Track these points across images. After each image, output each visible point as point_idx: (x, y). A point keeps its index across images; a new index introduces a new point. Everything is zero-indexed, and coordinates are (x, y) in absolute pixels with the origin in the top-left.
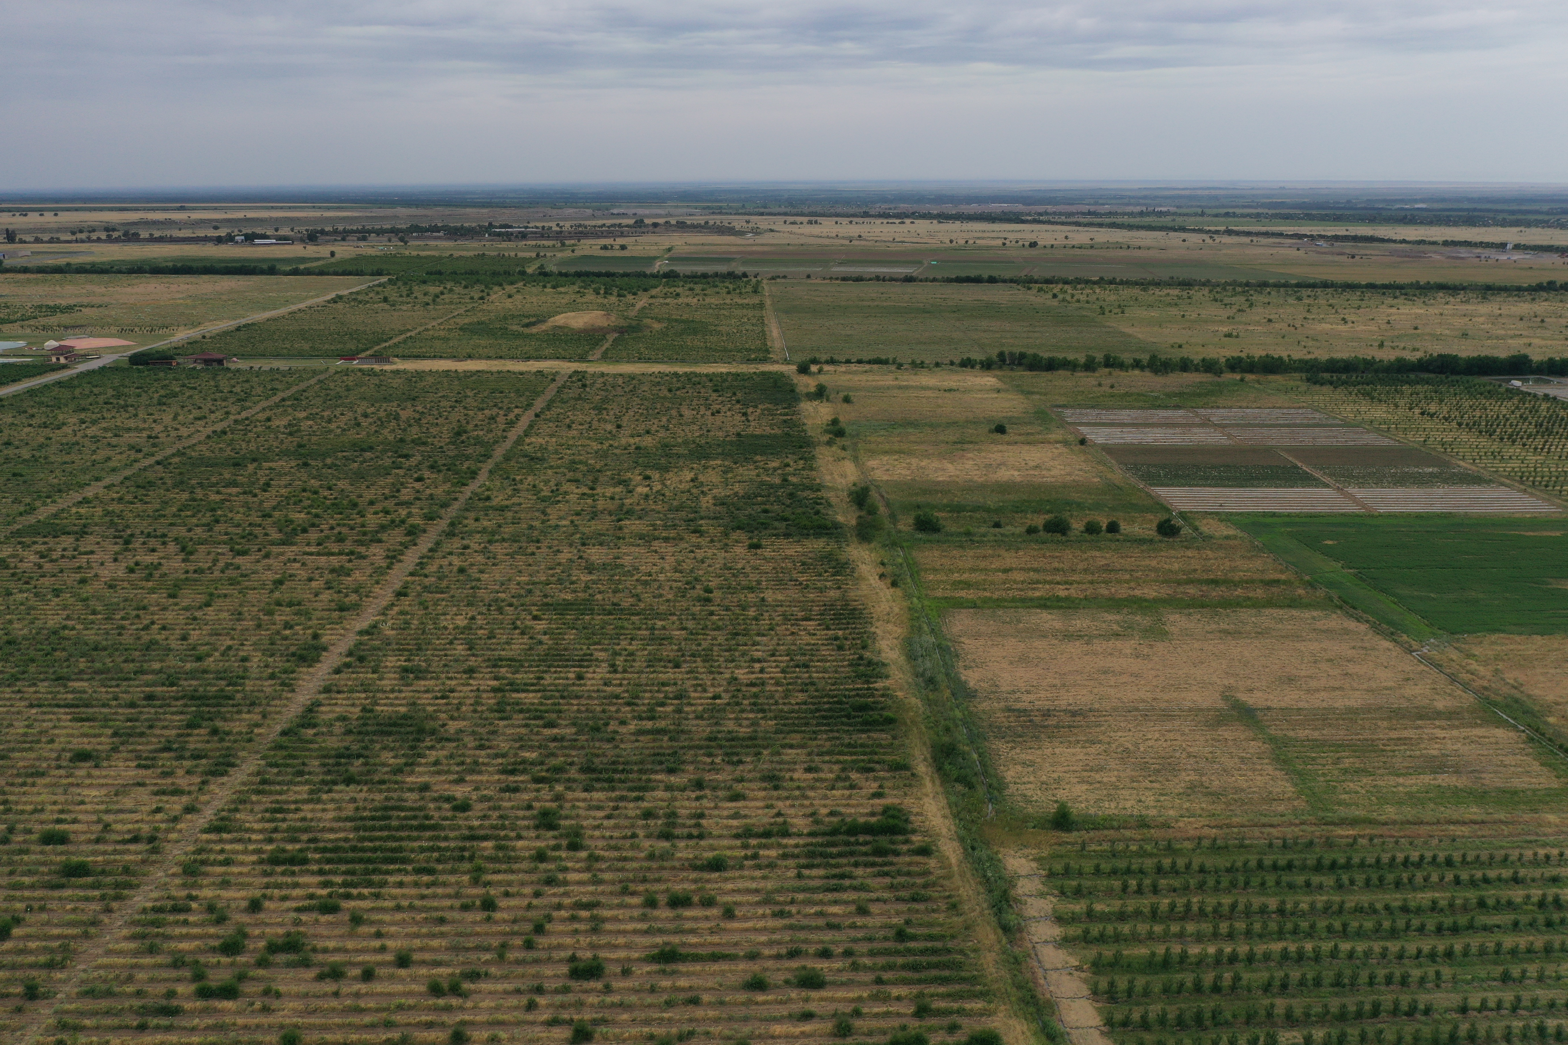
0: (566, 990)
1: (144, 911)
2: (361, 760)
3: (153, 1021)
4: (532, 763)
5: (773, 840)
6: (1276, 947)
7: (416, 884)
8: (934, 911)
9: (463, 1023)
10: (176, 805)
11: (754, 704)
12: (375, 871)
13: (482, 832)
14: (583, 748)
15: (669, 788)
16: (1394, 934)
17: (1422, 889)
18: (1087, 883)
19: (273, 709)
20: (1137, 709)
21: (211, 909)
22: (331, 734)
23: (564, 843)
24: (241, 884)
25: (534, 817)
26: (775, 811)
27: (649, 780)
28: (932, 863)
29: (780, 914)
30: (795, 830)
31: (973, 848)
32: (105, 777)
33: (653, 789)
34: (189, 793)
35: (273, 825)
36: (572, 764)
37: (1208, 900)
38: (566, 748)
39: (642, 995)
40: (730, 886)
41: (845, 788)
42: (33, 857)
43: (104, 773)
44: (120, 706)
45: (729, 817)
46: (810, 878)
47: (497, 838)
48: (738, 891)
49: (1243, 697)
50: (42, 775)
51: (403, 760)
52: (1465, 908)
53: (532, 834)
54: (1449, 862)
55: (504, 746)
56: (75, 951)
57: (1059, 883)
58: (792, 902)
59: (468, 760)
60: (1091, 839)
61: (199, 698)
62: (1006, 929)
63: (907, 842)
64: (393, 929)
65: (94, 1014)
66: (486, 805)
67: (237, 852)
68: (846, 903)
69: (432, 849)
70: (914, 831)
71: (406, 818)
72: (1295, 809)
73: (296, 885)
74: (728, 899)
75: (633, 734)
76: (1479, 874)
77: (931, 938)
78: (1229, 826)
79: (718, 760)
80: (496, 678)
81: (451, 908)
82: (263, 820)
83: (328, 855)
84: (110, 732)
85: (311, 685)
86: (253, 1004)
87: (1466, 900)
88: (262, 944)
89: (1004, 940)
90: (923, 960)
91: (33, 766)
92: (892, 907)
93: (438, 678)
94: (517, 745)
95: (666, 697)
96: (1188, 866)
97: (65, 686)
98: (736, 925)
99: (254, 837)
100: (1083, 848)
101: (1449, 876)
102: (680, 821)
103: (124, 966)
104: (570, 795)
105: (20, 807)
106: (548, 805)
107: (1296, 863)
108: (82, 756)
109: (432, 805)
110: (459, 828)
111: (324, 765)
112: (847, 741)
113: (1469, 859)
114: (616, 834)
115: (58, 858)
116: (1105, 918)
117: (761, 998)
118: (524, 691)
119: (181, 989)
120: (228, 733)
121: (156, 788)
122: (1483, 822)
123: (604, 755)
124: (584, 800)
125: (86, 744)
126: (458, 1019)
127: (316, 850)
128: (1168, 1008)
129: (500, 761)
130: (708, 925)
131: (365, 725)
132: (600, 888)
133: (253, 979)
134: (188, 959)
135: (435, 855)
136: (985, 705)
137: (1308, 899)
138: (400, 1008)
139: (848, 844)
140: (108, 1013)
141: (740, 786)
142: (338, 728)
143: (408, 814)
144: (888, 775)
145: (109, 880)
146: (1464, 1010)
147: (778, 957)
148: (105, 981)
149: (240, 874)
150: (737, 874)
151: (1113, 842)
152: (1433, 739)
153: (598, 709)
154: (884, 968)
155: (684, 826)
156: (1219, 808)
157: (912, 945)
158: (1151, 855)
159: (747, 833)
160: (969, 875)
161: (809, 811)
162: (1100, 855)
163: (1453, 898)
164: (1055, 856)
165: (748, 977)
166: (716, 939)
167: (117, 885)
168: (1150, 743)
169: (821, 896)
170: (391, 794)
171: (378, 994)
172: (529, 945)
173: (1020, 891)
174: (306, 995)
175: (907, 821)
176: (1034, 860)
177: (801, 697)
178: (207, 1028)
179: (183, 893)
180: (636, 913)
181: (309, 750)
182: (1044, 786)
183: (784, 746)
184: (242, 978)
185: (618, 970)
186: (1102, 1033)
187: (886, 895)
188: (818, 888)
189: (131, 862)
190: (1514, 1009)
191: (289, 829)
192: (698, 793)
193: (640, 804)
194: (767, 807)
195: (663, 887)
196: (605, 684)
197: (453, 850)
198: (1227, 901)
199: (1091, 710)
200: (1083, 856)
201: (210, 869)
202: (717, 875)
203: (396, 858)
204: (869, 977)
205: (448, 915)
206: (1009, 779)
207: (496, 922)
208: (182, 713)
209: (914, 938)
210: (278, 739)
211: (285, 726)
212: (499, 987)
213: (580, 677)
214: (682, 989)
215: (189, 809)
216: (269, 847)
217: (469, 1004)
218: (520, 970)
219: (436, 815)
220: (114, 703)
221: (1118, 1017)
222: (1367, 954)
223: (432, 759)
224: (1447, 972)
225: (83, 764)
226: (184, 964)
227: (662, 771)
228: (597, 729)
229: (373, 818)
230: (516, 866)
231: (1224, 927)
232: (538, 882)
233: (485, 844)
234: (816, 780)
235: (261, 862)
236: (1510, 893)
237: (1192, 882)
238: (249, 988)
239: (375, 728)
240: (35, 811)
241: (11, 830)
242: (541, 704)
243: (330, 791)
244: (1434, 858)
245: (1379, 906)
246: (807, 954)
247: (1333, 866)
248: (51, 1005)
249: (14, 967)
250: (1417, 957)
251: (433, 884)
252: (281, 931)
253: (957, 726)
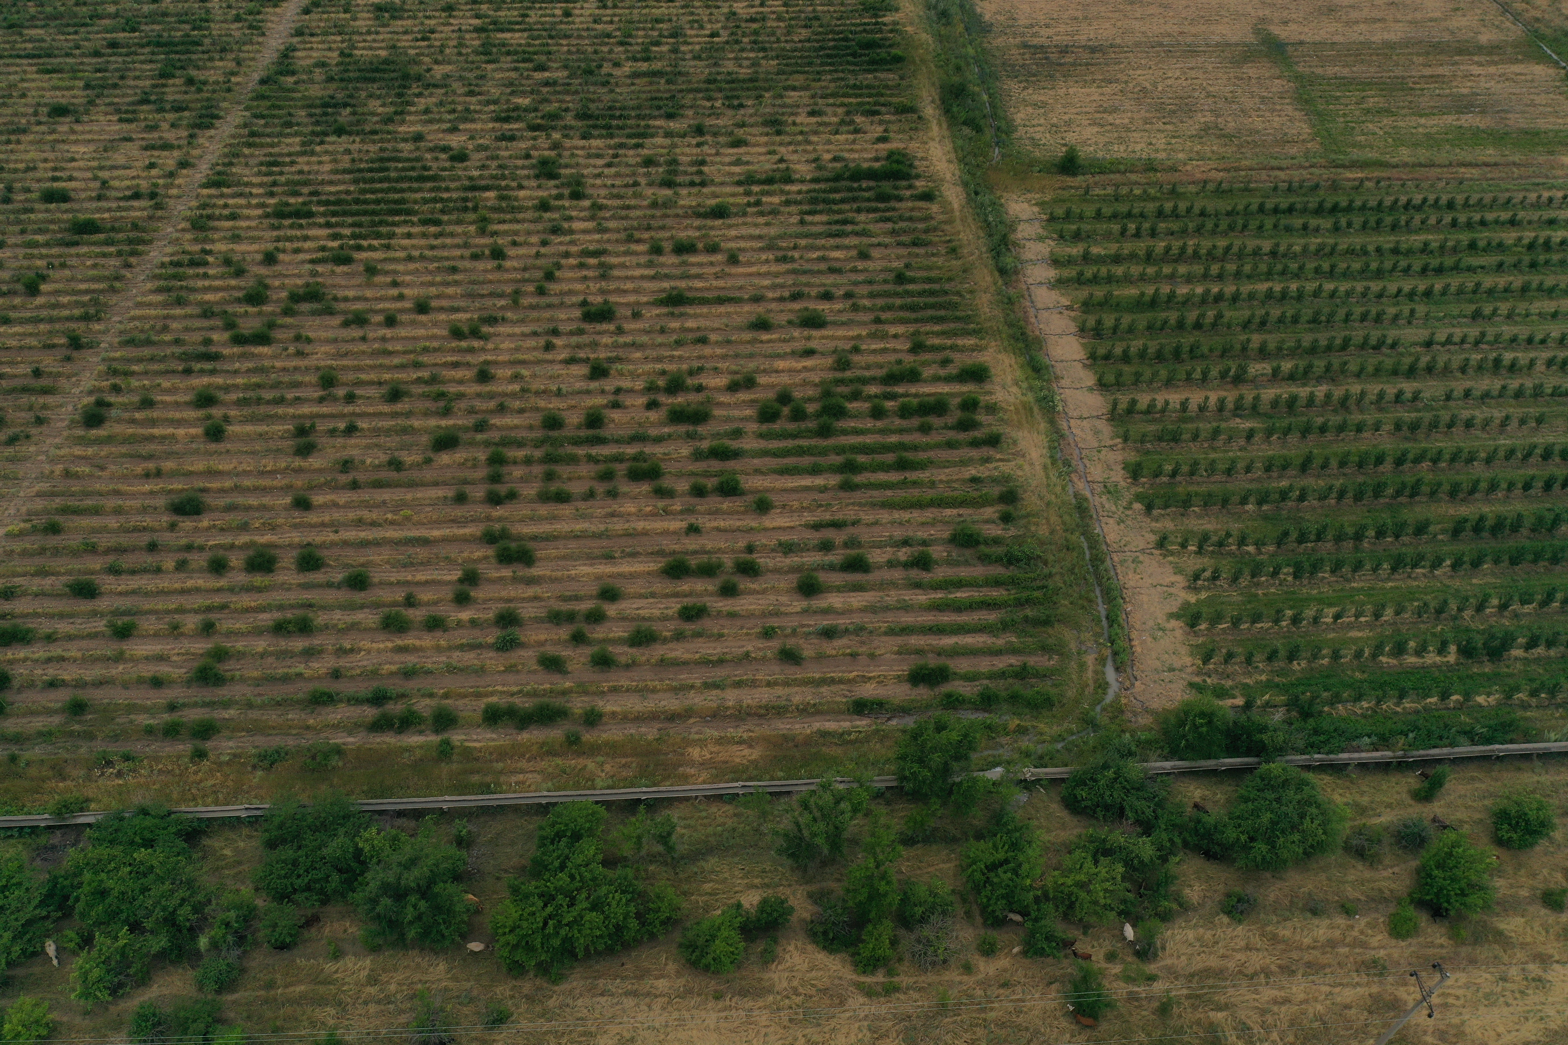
0: (580, 332)
1: (163, 265)
2: (349, 110)
3: (197, 366)
4: (526, 110)
5: (775, 187)
6: (1262, 287)
7: (424, 235)
8: (933, 255)
9: (487, 363)
10: (169, 160)
11: (755, 42)
12: (381, 223)
13: (483, 183)
14: (576, 92)
15: (668, 134)
16: (1379, 274)
17: (1418, 231)
18: (1086, 227)
19: (245, 55)
20: (1161, 45)
21: (227, 262)
22: (312, 81)
23: (566, 192)
24: (252, 238)
25: (533, 167)
26: (777, 157)
27: (648, 126)
28: (934, 208)
29: (784, 259)
30: (797, 176)
31: (976, 193)
32: (90, 132)
33: (653, 136)
34: (179, 147)
35: (271, 179)
36: (567, 110)
37: (1203, 243)
38: (559, 93)
39: (653, 336)
40: (733, 233)
41: (849, 132)
42: (40, 216)
43: (87, 128)
44: (83, 55)
45: (731, 164)
46: (812, 224)
47: (498, 188)
48: (742, 238)
49: (1276, 30)
50: (24, 131)
51: (392, 109)
52: (1455, 250)
53: (533, 183)
54: (1451, 205)
55: (495, 92)
56: (105, 304)
57: (1059, 227)
58: (795, 248)
59: (459, 108)
60: (1096, 183)
61: (166, 45)
62: (1003, 271)
63: (910, 187)
64: (408, 278)
65: (140, 360)
66: (483, 154)
67: (241, 207)
68: (848, 248)
69: (435, 200)
70: (918, 177)
71: (404, 169)
72: (1308, 151)
73: (306, 238)
74: (732, 245)
75: (628, 77)
76: (1477, 217)
77: (930, 280)
78: (1237, 169)
79: (718, 104)
80: (477, 17)
81: (462, 257)
82: (259, 173)
83: (332, 208)
84: (81, 84)
85: (281, 28)
86: (286, 349)
87: (1458, 242)
88: (284, 294)
89: (1000, 282)
90: (921, 301)
91: (12, 123)
92: (893, 252)
93: (415, 18)
94: (508, 90)
95: (660, 36)
96: (1189, 210)
97: (21, 34)
98: (740, 270)
99: (254, 191)
100: (1087, 193)
101: (1448, 219)
102: (681, 168)
103: (157, 317)
104: (568, 143)
105: (12, 166)
106: (547, 153)
107: (1298, 206)
108: (59, 111)
109: (428, 156)
110: (459, 178)
111: (311, 115)
112: (852, 82)
113: (1471, 202)
114: (618, 182)
115: (65, 216)
116: (1100, 260)
117: (765, 337)
118: (509, 30)
119: (215, 336)
120: (205, 83)
121: (144, 143)
122: (1496, 164)
123: (600, 100)
124: (583, 148)
125: (61, 98)
126: (481, 359)
127: (319, 203)
128: (1149, 343)
129: (492, 107)
130: (713, 270)
131: (346, 71)
132: (606, 236)
133: (282, 326)
134: (216, 309)
135: (439, 206)
136: (1000, 41)
137: (1302, 241)
138: (426, 350)
139: (850, 189)
140: (152, 359)
141: (742, 131)
142: (319, 74)
143: (406, 165)
144: (893, 118)
145: (121, 236)
146: (1428, 344)
147: (781, 299)
148: (142, 331)
149: (249, 228)
150: (740, 220)
151: (1117, 186)
152: (1468, 76)
153: (590, 49)
154: (883, 309)
155: (686, 173)
156: (1230, 150)
157: (911, 287)
158: (1154, 199)
159: (749, 180)
160: (970, 220)
161: (813, 156)
162: (1104, 199)
163: (1446, 240)
164: (1057, 201)
165: (753, 318)
166: (721, 283)
167: (130, 242)
168: (1169, 82)
169: (823, 242)
170: (385, 145)
171: (403, 338)
172: (541, 292)
173: (1019, 235)
174: (335, 341)
175: (911, 166)
176: (1036, 204)
177: (804, 33)
178: (249, 371)
179: (197, 248)
180: (643, 260)
181: (292, 99)
182: (1054, 128)
183: (786, 88)
184: (271, 326)
185: (629, 313)
186: (1085, 366)
187: (887, 240)
188: (820, 234)
189: (139, 218)
190: (1477, 343)
191: (288, 183)
192: (699, 139)
193: (640, 151)
194: (769, 153)
195: (668, 234)
196: (595, 22)
197: (456, 201)
198: (1222, 243)
199: (1112, 46)
200: (1085, 201)
201: (217, 223)
202: (720, 222)
203: (400, 209)
204: (868, 317)
205: (460, 264)
206: (1018, 121)
207: (507, 270)
208: (151, 61)
209: (912, 281)
210: (258, 87)
211: (264, 74)
212: (517, 330)
213: (567, 14)
214: (691, 330)
215: (184, 164)
216: (272, 201)
217: (490, 346)
218: (535, 314)
219: (434, 165)
220: (77, 52)
221: (1101, 351)
222: (1348, 294)
223: (422, 107)
224: (1421, 309)
225: (62, 119)
226: (213, 314)
227: (660, 116)
228: (590, 72)
229: (371, 170)
230: (521, 216)
231: (1215, 269)
232: (544, 231)
233: (488, 194)
234: (820, 124)
235: (267, 216)
236: (1504, 235)
237: (1191, 225)
238: (279, 334)
239: (357, 74)
240: (28, 169)
241: (10, 189)
242: (529, 45)
243: (322, 143)
244: (1437, 200)
245: (1371, 248)
246: (809, 296)
247: (1335, 209)
248: (97, 354)
249: (51, 320)
250: (1396, 296)
251: (440, 235)
252: (299, 282)
253: (968, 64)
